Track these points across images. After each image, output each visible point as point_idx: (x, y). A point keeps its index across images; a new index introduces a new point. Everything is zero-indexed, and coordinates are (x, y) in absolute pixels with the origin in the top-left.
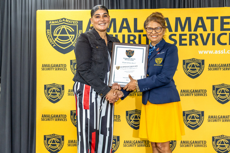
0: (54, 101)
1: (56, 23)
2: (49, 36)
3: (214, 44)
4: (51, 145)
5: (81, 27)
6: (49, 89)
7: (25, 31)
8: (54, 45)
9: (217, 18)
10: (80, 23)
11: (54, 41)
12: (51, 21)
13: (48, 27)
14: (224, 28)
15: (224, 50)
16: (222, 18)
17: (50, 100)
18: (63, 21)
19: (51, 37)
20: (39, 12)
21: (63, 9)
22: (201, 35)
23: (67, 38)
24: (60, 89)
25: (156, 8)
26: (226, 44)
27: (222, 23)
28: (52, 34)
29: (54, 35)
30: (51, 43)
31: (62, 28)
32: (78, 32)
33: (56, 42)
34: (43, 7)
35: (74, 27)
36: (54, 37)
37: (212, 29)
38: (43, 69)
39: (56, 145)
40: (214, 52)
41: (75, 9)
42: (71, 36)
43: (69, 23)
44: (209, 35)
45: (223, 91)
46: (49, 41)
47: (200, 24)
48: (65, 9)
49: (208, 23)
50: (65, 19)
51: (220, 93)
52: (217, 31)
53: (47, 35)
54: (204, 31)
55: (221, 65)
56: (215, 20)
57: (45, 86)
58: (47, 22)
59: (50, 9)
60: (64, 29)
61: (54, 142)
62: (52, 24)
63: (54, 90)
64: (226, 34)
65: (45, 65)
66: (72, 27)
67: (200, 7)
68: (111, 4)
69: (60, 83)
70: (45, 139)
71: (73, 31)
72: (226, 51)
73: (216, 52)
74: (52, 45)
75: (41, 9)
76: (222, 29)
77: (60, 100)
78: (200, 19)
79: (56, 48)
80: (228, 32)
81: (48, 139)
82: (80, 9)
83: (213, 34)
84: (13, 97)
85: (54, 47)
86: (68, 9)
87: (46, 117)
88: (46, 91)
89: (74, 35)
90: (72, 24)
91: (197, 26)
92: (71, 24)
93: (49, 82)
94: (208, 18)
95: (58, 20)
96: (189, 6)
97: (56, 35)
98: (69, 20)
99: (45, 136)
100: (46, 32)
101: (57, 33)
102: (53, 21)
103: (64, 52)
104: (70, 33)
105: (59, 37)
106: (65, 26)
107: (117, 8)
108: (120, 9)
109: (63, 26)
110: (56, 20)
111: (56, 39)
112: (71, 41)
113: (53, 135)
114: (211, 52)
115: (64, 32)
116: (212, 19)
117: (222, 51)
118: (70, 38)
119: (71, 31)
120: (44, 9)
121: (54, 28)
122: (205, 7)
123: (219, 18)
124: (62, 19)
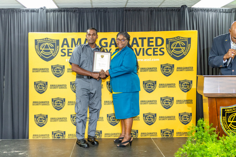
0: (41, 92)
1: (42, 41)
2: (37, 49)
3: (143, 55)
4: (39, 121)
5: (58, 44)
6: (37, 84)
7: (21, 46)
8: (40, 56)
9: (145, 38)
10: (58, 41)
11: (41, 53)
12: (38, 40)
13: (36, 44)
14: (150, 45)
15: (150, 59)
16: (149, 38)
17: (38, 92)
18: (46, 40)
19: (38, 50)
20: (30, 33)
21: (46, 32)
22: (136, 49)
23: (49, 51)
24: (44, 84)
25: (107, 32)
26: (151, 55)
27: (149, 42)
28: (39, 49)
29: (41, 49)
30: (38, 55)
31: (46, 44)
32: (57, 47)
33: (42, 53)
34: (33, 31)
35: (54, 44)
36: (41, 51)
37: (143, 46)
38: (33, 72)
39: (42, 121)
40: (144, 60)
41: (54, 32)
42: (51, 50)
43: (50, 41)
44: (140, 49)
45: (149, 85)
46: (37, 53)
47: (135, 42)
48: (48, 32)
49: (140, 42)
50: (48, 39)
51: (148, 86)
52: (146, 47)
53: (36, 49)
54: (137, 47)
55: (148, 68)
56: (144, 40)
57: (35, 82)
58: (36, 40)
59: (37, 32)
60: (47, 45)
61: (41, 119)
62: (39, 42)
63: (41, 85)
64: (151, 49)
65: (35, 69)
66: (53, 44)
67: (136, 31)
68: (78, 29)
69: (45, 81)
70: (35, 117)
71: (53, 46)
72: (151, 60)
73: (145, 60)
74: (39, 56)
75: (32, 32)
76: (149, 45)
77: (45, 92)
78: (135, 39)
79: (42, 58)
80: (152, 47)
81: (37, 117)
82: (58, 32)
83: (143, 48)
84: (13, 90)
85: (40, 57)
86: (50, 32)
87: (36, 103)
88: (35, 86)
89: (53, 49)
90: (53, 42)
91: (133, 44)
92: (51, 42)
93: (37, 80)
94: (140, 38)
95: (43, 39)
96: (129, 31)
97: (42, 49)
98: (50, 39)
99: (35, 115)
100: (35, 47)
101: (43, 48)
102: (40, 40)
103: (47, 60)
104: (51, 48)
105: (44, 50)
106: (47, 43)
107: (82, 32)
108: (84, 32)
109: (46, 43)
110: (42, 39)
111: (42, 52)
112: (52, 53)
113: (41, 115)
114: (142, 60)
115: (47, 47)
116: (142, 39)
117: (149, 59)
118: (51, 51)
119: (52, 47)
120: (33, 32)
121: (40, 44)
122: (139, 31)
123: (147, 38)
124: (46, 39)
